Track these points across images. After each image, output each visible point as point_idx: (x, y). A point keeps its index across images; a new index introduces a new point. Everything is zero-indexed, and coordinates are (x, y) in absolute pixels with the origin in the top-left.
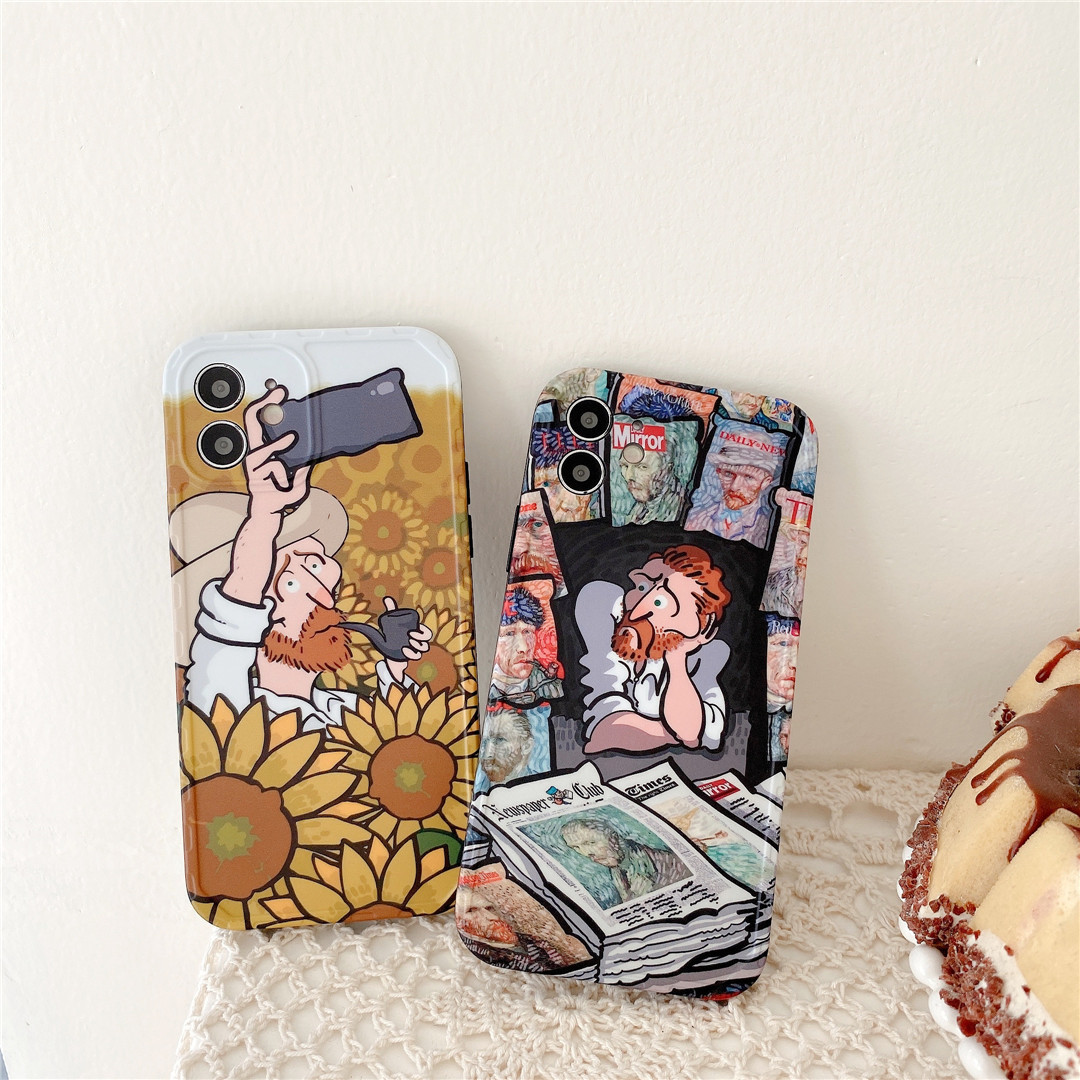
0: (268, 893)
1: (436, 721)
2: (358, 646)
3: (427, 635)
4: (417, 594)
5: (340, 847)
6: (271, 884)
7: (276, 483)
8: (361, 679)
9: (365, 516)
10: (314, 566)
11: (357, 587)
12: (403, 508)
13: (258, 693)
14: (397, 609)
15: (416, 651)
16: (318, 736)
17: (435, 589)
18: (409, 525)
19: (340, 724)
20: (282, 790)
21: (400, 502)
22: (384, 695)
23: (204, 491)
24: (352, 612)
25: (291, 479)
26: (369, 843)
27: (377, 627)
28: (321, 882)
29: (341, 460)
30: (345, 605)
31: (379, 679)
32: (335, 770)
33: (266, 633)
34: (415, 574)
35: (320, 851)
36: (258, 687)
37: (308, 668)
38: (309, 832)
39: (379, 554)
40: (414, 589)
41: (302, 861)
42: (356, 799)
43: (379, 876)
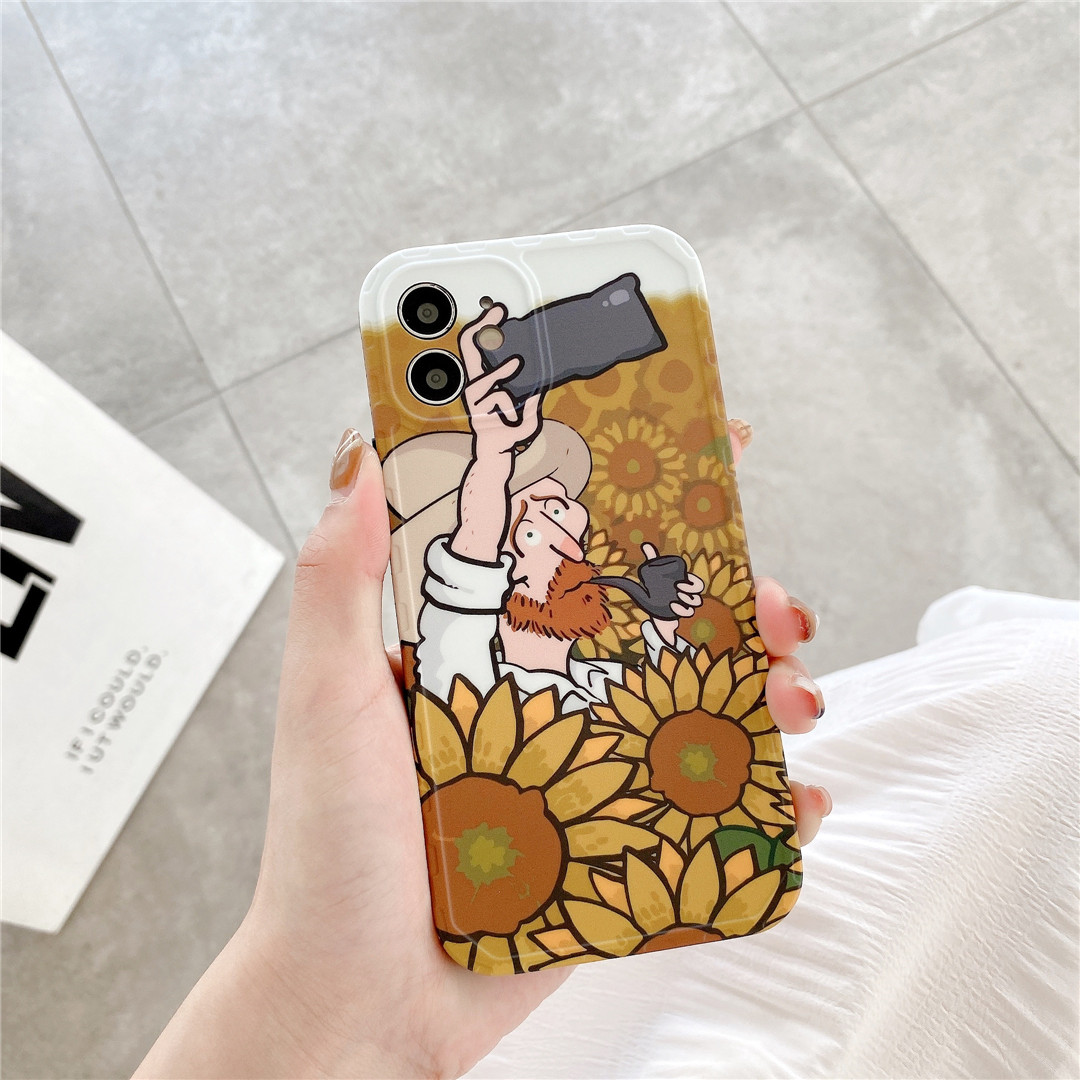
0: (539, 923)
1: (721, 691)
2: (617, 605)
3: (698, 587)
4: (680, 537)
5: (622, 857)
6: (541, 912)
7: (503, 417)
8: (625, 644)
9: (610, 448)
10: (557, 512)
11: (609, 534)
12: (654, 435)
13: (504, 670)
14: (659, 557)
15: (687, 606)
16: (581, 717)
17: (701, 530)
18: (662, 455)
19: (606, 702)
20: (543, 789)
21: (648, 430)
22: (655, 662)
24: (606, 564)
25: (520, 412)
26: (658, 849)
27: (638, 581)
28: (603, 904)
29: (573, 384)
30: (597, 557)
31: (646, 643)
32: (605, 759)
33: (506, 596)
34: (675, 513)
35: (598, 864)
36: (504, 662)
37: (561, 635)
38: (583, 841)
39: (631, 492)
40: (676, 532)
41: (577, 879)
42: (636, 794)
43: (674, 891)
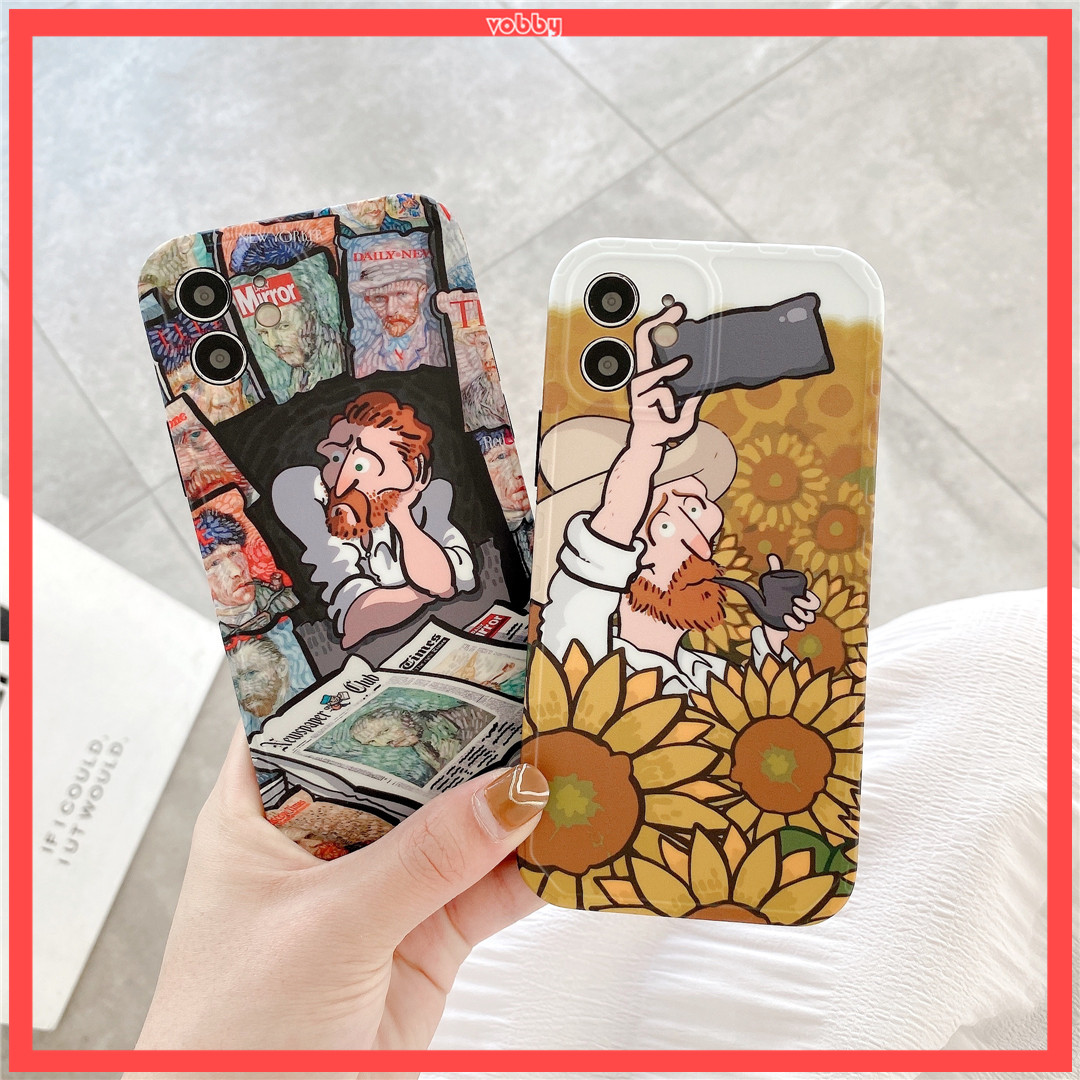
0: (606, 871)
1: (815, 705)
2: (734, 606)
3: (814, 604)
4: (807, 555)
5: (692, 832)
6: (610, 862)
7: (662, 412)
8: (733, 643)
9: (757, 459)
10: (694, 510)
11: (740, 539)
12: (802, 453)
13: (617, 644)
14: (782, 570)
15: (799, 620)
16: (678, 701)
17: (829, 552)
18: (806, 474)
19: (705, 692)
20: (632, 757)
21: (798, 447)
22: (758, 666)
23: (583, 413)
24: (731, 567)
25: (678, 410)
26: (725, 832)
27: (757, 588)
28: (666, 868)
29: (736, 392)
30: (724, 558)
31: (753, 647)
32: (693, 743)
33: (632, 578)
34: (807, 532)
35: (668, 833)
36: (619, 637)
37: (675, 623)
38: (660, 809)
39: (768, 504)
40: (804, 550)
41: (647, 841)
42: (716, 780)
43: (733, 872)
